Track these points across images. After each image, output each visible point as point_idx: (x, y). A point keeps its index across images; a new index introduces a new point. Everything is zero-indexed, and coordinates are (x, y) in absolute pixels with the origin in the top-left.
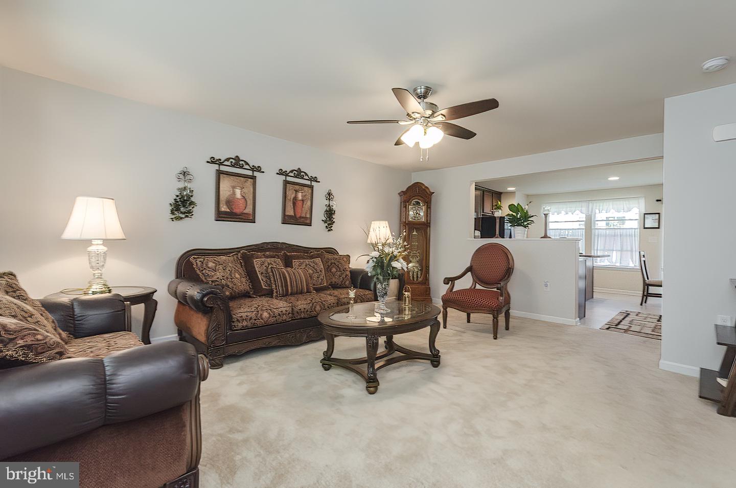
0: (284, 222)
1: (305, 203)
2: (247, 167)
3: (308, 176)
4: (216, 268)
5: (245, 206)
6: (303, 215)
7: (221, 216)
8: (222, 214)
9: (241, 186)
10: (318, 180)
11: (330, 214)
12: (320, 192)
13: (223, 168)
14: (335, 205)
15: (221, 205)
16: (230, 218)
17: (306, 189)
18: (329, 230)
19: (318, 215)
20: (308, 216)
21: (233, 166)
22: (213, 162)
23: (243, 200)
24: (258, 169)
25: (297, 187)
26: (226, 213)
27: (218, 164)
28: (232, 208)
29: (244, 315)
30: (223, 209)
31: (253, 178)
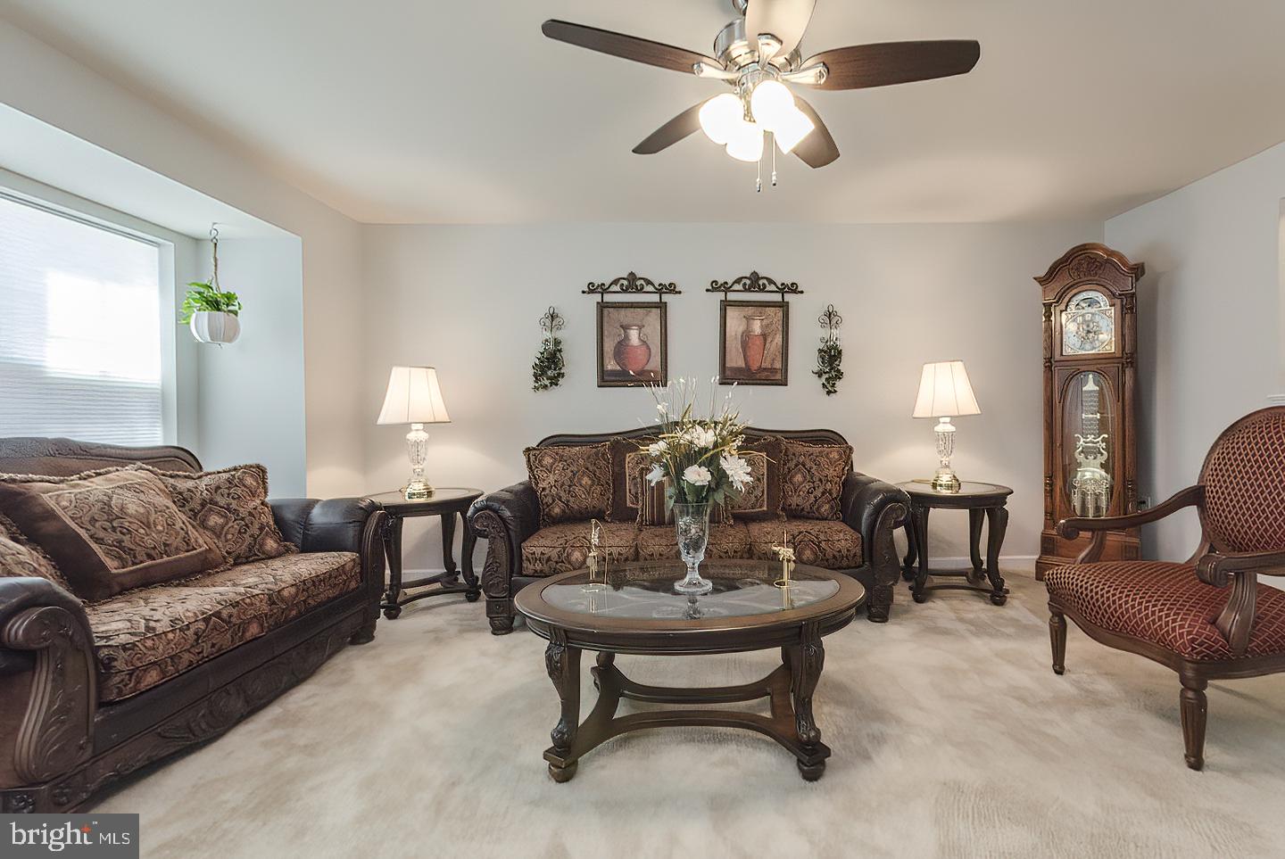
0: (725, 380)
1: (769, 340)
2: (650, 288)
3: (775, 284)
4: (552, 467)
5: (647, 356)
6: (766, 365)
7: (607, 379)
8: (609, 375)
9: (640, 323)
10: (799, 289)
11: (831, 358)
12: (804, 312)
13: (608, 298)
14: (844, 337)
15: (606, 361)
16: (621, 381)
17: (770, 311)
18: (829, 393)
19: (803, 361)
20: (778, 365)
21: (624, 291)
22: (591, 291)
23: (644, 348)
24: (671, 289)
25: (750, 310)
26: (613, 373)
27: (599, 292)
28: (624, 364)
29: (538, 551)
30: (609, 367)
31: (662, 306)
